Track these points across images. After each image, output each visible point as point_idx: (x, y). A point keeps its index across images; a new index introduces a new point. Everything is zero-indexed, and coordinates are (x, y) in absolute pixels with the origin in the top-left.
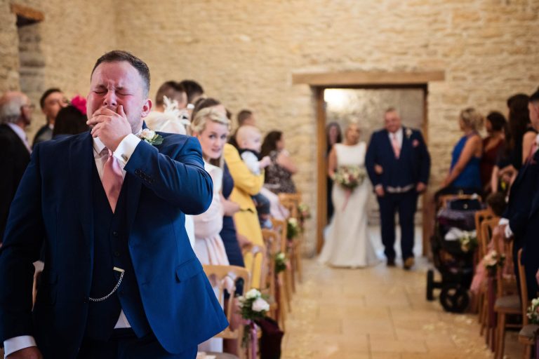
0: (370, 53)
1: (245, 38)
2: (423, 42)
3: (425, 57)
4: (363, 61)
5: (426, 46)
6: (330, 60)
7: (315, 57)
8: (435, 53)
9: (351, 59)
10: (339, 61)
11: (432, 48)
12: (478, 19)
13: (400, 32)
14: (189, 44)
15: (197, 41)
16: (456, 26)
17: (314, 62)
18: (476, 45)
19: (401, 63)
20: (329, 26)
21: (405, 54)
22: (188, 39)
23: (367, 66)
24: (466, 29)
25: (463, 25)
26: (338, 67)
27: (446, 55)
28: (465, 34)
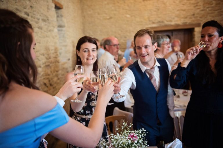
0: (174, 18)
1: (128, 16)
2: (192, 14)
3: (193, 19)
4: (171, 21)
5: (194, 15)
6: (159, 22)
7: (154, 21)
8: (197, 17)
9: (167, 21)
10: (163, 22)
11: (196, 15)
12: (212, 4)
13: (184, 10)
14: (108, 19)
15: (111, 18)
16: (204, 7)
17: (154, 23)
18: (211, 13)
19: (185, 21)
20: (158, 10)
21: (186, 18)
22: (108, 17)
23: (173, 23)
24: (208, 8)
26: (162, 24)
27: (201, 18)
28: (208, 10)
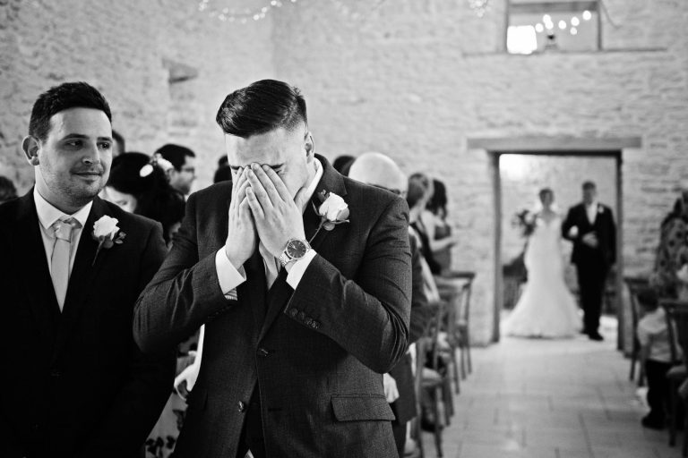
0: (555, 116)
1: (415, 98)
2: (615, 105)
3: (618, 122)
4: (546, 124)
5: (619, 109)
6: (510, 123)
7: (493, 120)
8: (630, 116)
9: (535, 123)
10: (520, 125)
11: (625, 111)
12: (679, 80)
13: (588, 93)
14: (354, 104)
15: (362, 101)
16: (653, 87)
17: (492, 126)
18: (676, 108)
19: (590, 128)
20: (509, 86)
21: (595, 117)
22: (353, 99)
23: (552, 130)
24: (665, 90)
25: (663, 86)
26: (518, 131)
27: (642, 119)
28: (664, 96)
